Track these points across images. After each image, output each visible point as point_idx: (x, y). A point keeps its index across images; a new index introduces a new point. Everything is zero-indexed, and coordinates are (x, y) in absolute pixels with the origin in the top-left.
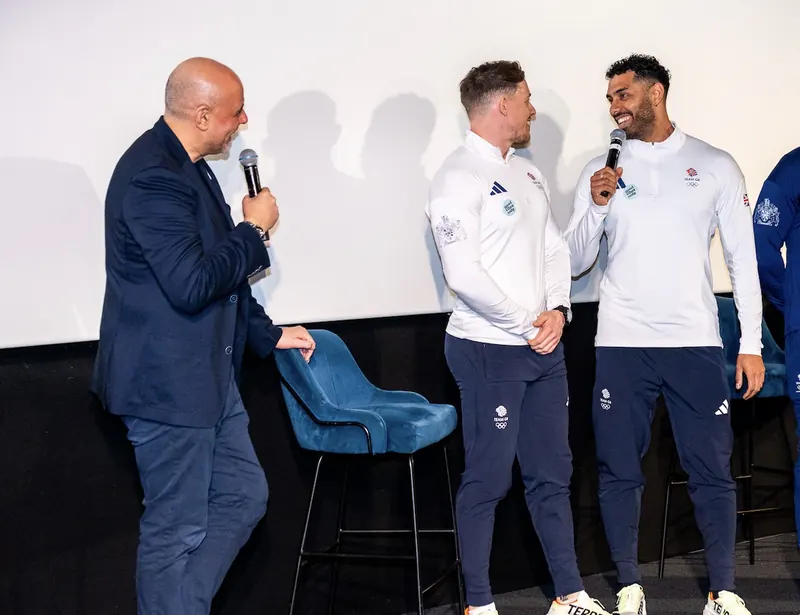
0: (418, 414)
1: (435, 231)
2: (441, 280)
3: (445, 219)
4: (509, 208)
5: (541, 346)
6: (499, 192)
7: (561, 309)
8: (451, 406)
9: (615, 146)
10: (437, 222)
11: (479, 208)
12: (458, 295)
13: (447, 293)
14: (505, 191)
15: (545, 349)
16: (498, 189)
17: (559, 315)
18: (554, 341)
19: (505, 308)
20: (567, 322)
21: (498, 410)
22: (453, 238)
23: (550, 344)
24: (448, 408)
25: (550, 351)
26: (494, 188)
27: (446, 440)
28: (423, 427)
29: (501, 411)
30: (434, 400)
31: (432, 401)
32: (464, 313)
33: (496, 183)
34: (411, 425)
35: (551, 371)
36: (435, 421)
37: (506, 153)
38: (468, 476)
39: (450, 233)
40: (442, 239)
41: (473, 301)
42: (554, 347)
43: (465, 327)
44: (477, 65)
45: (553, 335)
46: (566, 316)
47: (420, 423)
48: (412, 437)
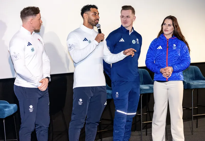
0: (6, 107)
1: (12, 56)
2: (14, 70)
3: (15, 53)
4: (33, 50)
5: (42, 89)
6: (30, 45)
7: (48, 78)
8: (16, 104)
9: (99, 28)
10: (12, 54)
11: (24, 49)
12: (18, 74)
13: (16, 74)
14: (31, 45)
15: (43, 89)
16: (29, 44)
17: (47, 80)
18: (46, 87)
19: (32, 78)
20: (49, 81)
21: (30, 106)
22: (17, 59)
23: (45, 88)
24: (15, 105)
25: (45, 90)
26: (28, 44)
27: (14, 114)
28: (7, 110)
29: (31, 107)
30: (11, 103)
31: (10, 103)
32: (20, 79)
33: (29, 42)
34: (4, 110)
35: (44, 95)
36: (11, 109)
37: (32, 33)
38: (22, 125)
39: (16, 57)
40: (14, 59)
41: (24, 77)
42: (46, 89)
43: (19, 83)
44: (26, 7)
45: (45, 85)
46: (49, 80)
47: (6, 110)
48: (4, 113)
